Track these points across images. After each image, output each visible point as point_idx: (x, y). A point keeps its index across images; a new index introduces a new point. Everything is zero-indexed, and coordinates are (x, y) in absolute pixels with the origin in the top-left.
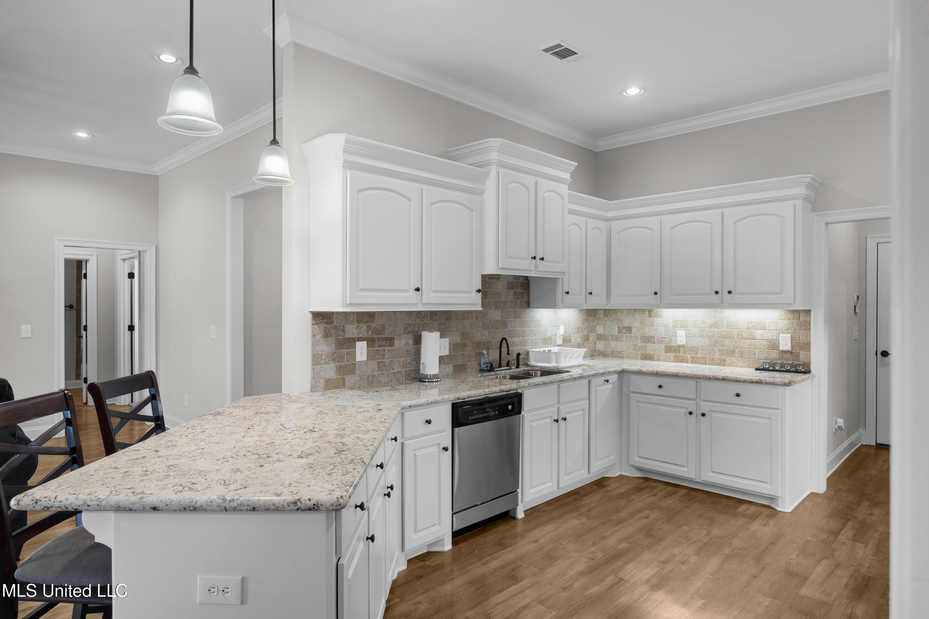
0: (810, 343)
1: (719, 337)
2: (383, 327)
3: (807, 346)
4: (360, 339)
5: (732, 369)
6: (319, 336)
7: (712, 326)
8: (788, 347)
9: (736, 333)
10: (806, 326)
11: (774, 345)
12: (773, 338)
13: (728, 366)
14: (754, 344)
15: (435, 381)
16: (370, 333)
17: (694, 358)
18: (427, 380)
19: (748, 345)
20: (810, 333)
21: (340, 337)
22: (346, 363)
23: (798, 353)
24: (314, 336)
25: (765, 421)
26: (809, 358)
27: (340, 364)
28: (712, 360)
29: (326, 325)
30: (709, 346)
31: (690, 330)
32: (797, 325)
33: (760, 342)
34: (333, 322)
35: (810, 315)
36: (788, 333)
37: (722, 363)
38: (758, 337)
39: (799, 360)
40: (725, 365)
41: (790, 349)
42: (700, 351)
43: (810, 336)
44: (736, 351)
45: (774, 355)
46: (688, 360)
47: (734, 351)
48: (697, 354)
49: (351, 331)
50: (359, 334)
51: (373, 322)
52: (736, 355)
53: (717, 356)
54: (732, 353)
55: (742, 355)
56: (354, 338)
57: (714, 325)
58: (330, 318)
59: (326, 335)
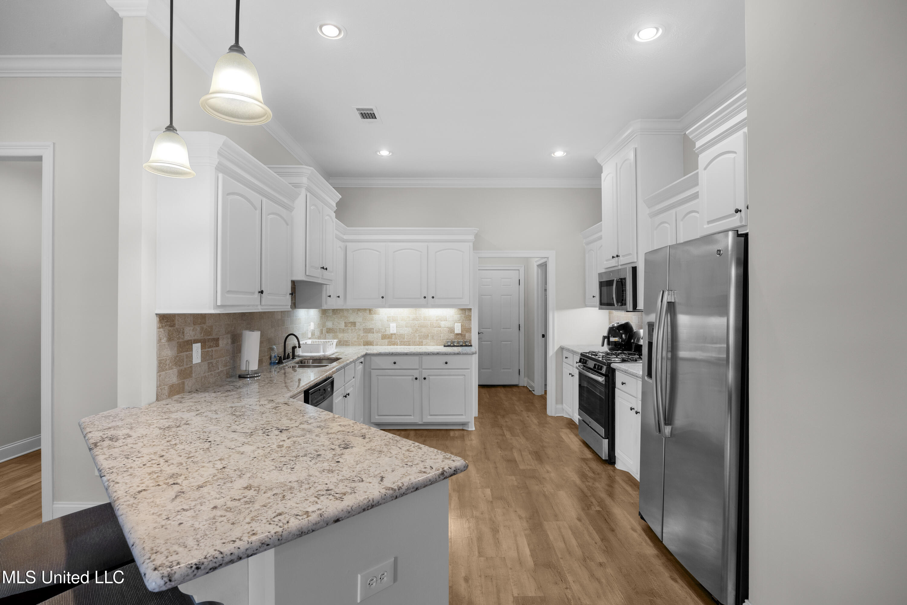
0: (471, 328)
1: (418, 327)
2: (211, 327)
3: (469, 330)
4: (196, 341)
5: (428, 347)
6: (164, 340)
7: (414, 320)
8: (460, 332)
9: (429, 324)
10: (469, 318)
11: (452, 330)
12: (451, 326)
13: (424, 345)
14: (440, 331)
15: (257, 376)
16: (202, 335)
17: (402, 341)
18: (248, 376)
19: (437, 331)
20: (471, 322)
21: (181, 340)
22: (185, 366)
23: (465, 334)
24: (159, 340)
25: (462, 377)
26: (470, 337)
27: (181, 368)
28: (414, 342)
29: (170, 328)
30: (412, 333)
31: (399, 323)
32: (464, 317)
33: (444, 329)
34: (175, 324)
35: (471, 312)
36: (459, 323)
37: (421, 344)
38: (442, 326)
39: (465, 339)
40: (422, 345)
41: (461, 333)
42: (406, 337)
43: (471, 324)
44: (429, 335)
45: (452, 336)
46: (397, 343)
47: (428, 335)
48: (404, 339)
49: (190, 333)
50: (194, 336)
51: (204, 323)
52: (430, 338)
53: (417, 340)
54: (426, 337)
55: (433, 337)
56: (191, 340)
57: (415, 319)
58: (173, 321)
59: (170, 339)
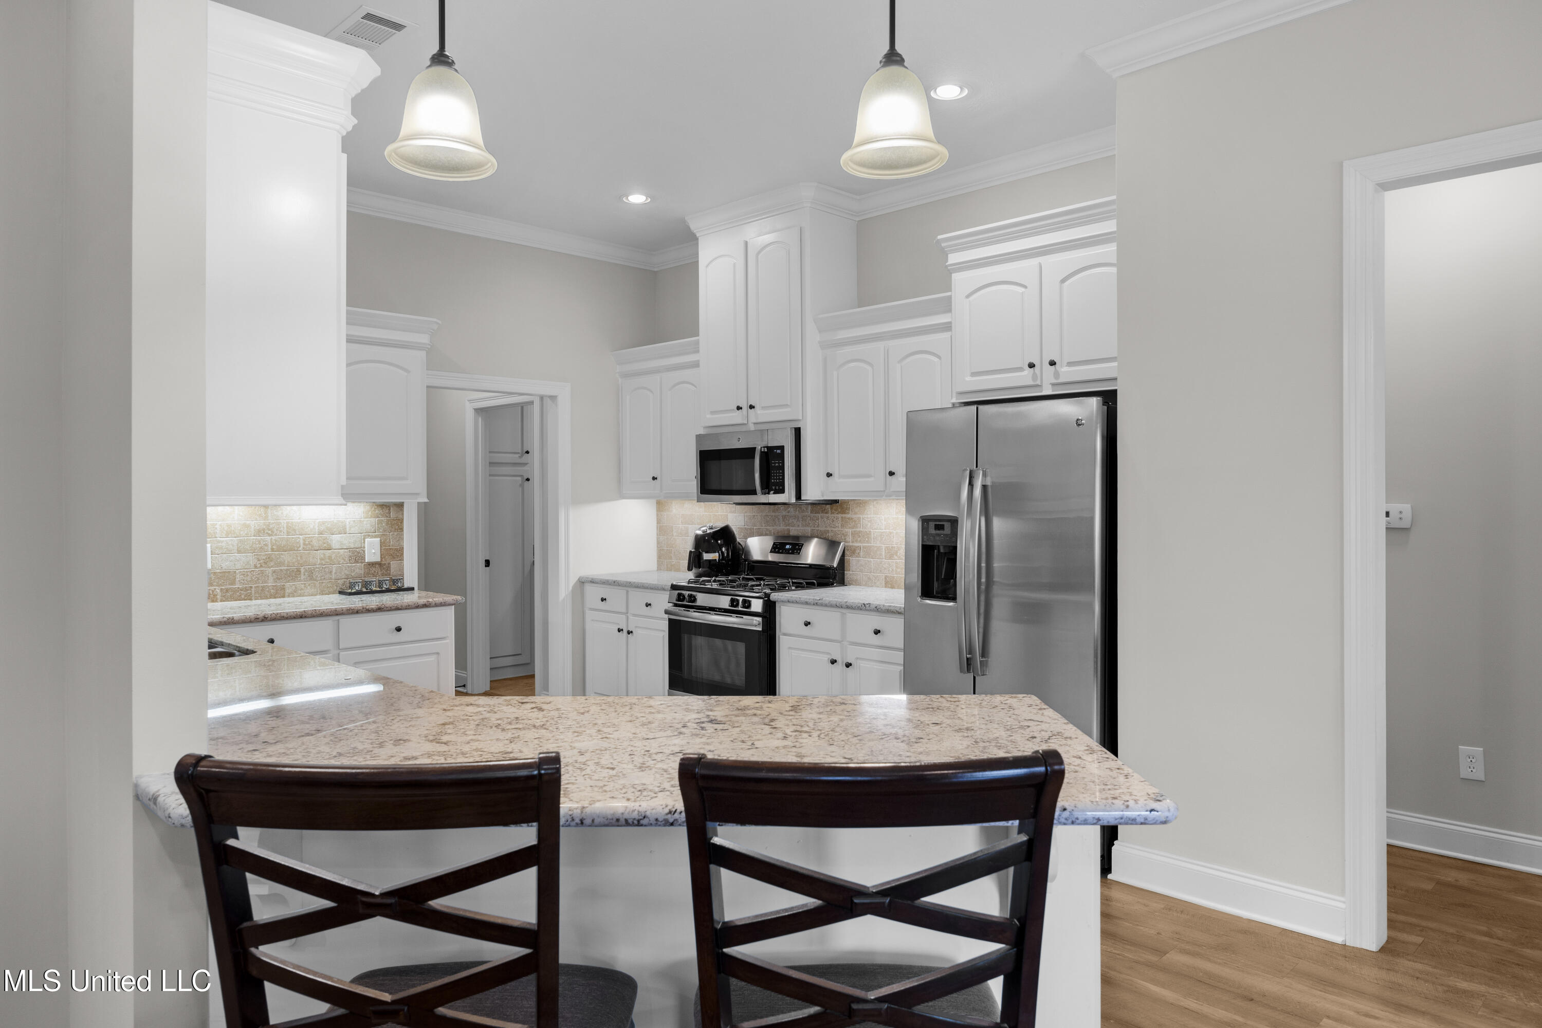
0: (403, 548)
1: (273, 550)
3: (398, 553)
5: (297, 599)
7: (259, 532)
8: (377, 558)
9: (302, 542)
10: (397, 525)
11: (357, 555)
12: (356, 546)
13: (289, 596)
14: (330, 557)
17: (227, 590)
19: (321, 559)
20: (403, 535)
23: (389, 564)
26: (401, 569)
28: (262, 590)
30: (256, 567)
31: (219, 542)
32: (387, 524)
33: (339, 553)
35: (402, 510)
36: (376, 536)
37: (279, 593)
38: (335, 545)
39: (390, 575)
40: (283, 597)
41: (378, 559)
42: (239, 577)
43: (403, 539)
44: (302, 570)
45: (358, 570)
46: (215, 596)
47: (299, 571)
48: (233, 583)
52: (303, 577)
53: (270, 583)
54: (294, 574)
55: (311, 576)
57: (264, 530)
